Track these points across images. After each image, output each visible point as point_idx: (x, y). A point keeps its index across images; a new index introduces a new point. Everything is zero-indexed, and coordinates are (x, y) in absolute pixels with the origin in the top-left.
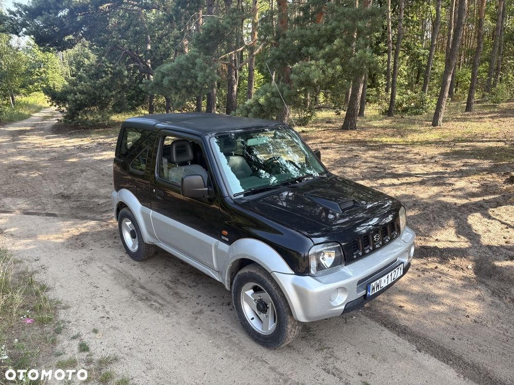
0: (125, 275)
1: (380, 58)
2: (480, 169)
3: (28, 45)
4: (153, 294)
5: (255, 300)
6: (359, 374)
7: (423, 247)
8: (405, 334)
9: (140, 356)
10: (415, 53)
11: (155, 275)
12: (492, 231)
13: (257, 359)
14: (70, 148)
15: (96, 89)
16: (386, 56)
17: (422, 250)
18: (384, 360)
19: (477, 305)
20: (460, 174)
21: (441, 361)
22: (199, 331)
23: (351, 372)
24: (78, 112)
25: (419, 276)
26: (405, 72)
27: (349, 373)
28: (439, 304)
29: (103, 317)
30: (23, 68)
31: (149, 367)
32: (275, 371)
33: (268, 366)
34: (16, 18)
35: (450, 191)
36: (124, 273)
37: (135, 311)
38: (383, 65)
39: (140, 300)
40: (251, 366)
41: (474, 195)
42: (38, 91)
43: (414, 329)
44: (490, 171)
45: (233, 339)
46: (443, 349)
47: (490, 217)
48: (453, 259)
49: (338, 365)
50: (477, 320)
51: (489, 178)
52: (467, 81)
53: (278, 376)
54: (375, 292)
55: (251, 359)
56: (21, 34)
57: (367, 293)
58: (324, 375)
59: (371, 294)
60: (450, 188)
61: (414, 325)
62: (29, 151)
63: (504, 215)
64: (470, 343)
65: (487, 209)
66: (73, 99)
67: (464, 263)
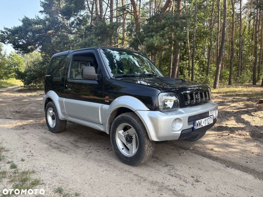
0: (46, 139)
1: (184, 62)
2: (242, 100)
3: (10, 55)
4: (62, 146)
5: (125, 136)
6: (192, 177)
7: (220, 126)
8: (217, 160)
9: (49, 171)
10: (201, 61)
11: (64, 139)
12: (256, 121)
13: (126, 171)
14: (25, 96)
15: (42, 69)
16: (188, 61)
17: (219, 128)
18: (207, 171)
19: (256, 148)
20: (232, 102)
21: (243, 171)
22: (89, 160)
23: (186, 176)
24: (32, 81)
25: (220, 138)
26: (197, 68)
27: (185, 176)
28: (234, 148)
29: (29, 155)
30: (7, 65)
31: (54, 175)
32: (137, 176)
33: (133, 174)
34: (5, 35)
35: (229, 108)
36: (46, 138)
37: (50, 153)
38: (186, 65)
39: (54, 149)
40: (122, 174)
41: (242, 108)
42: (13, 77)
43: (222, 158)
44: (248, 100)
45: (110, 163)
46: (242, 166)
47: (253, 116)
48: (237, 131)
49: (178, 173)
50: (259, 154)
51: (248, 103)
52: (227, 75)
53: (139, 178)
54: (199, 128)
55: (121, 171)
56: (6, 43)
57: (194, 126)
58: (169, 177)
59: (196, 128)
60: (228, 106)
61: (221, 157)
62: (2, 97)
63: (260, 115)
64: (257, 164)
65: (250, 113)
66: (30, 74)
67: (244, 133)
